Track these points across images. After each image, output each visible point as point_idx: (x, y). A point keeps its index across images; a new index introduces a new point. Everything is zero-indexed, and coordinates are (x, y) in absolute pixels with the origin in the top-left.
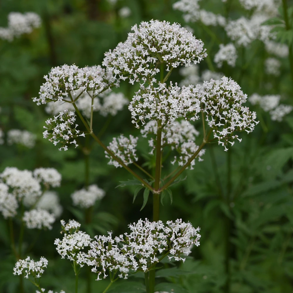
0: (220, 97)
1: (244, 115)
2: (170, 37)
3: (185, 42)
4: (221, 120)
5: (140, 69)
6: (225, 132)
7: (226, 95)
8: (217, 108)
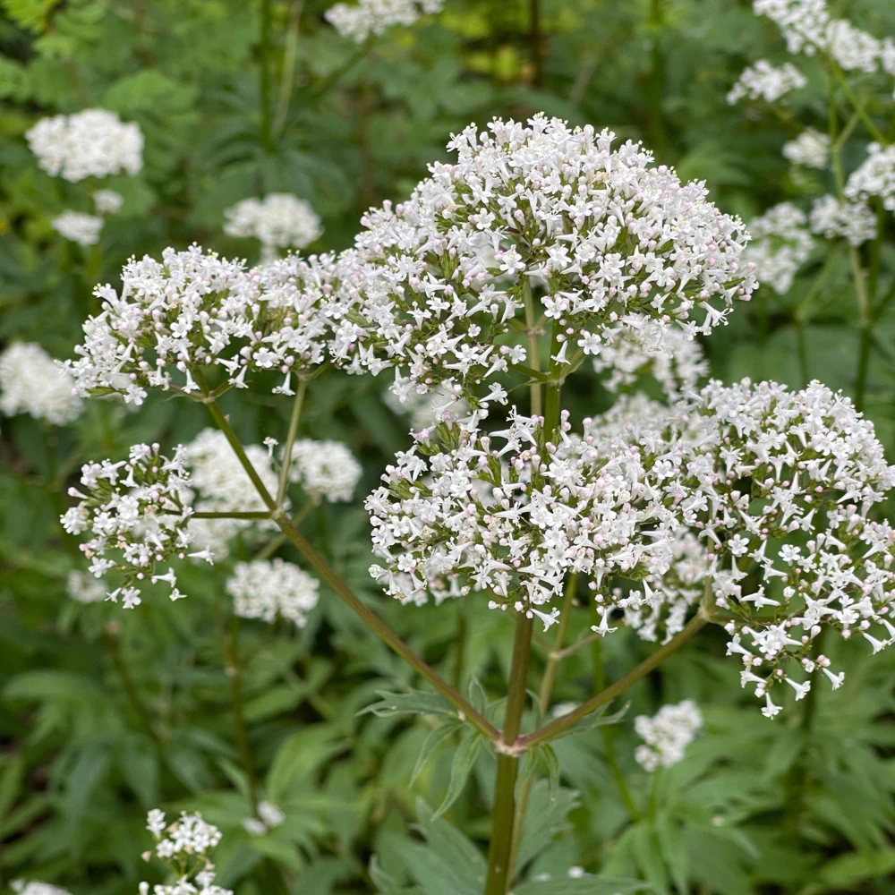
0: (782, 479)
1: (871, 567)
2: (588, 213)
3: (657, 240)
4: (769, 578)
5: (439, 343)
6: (772, 641)
7: (806, 472)
8: (762, 526)
